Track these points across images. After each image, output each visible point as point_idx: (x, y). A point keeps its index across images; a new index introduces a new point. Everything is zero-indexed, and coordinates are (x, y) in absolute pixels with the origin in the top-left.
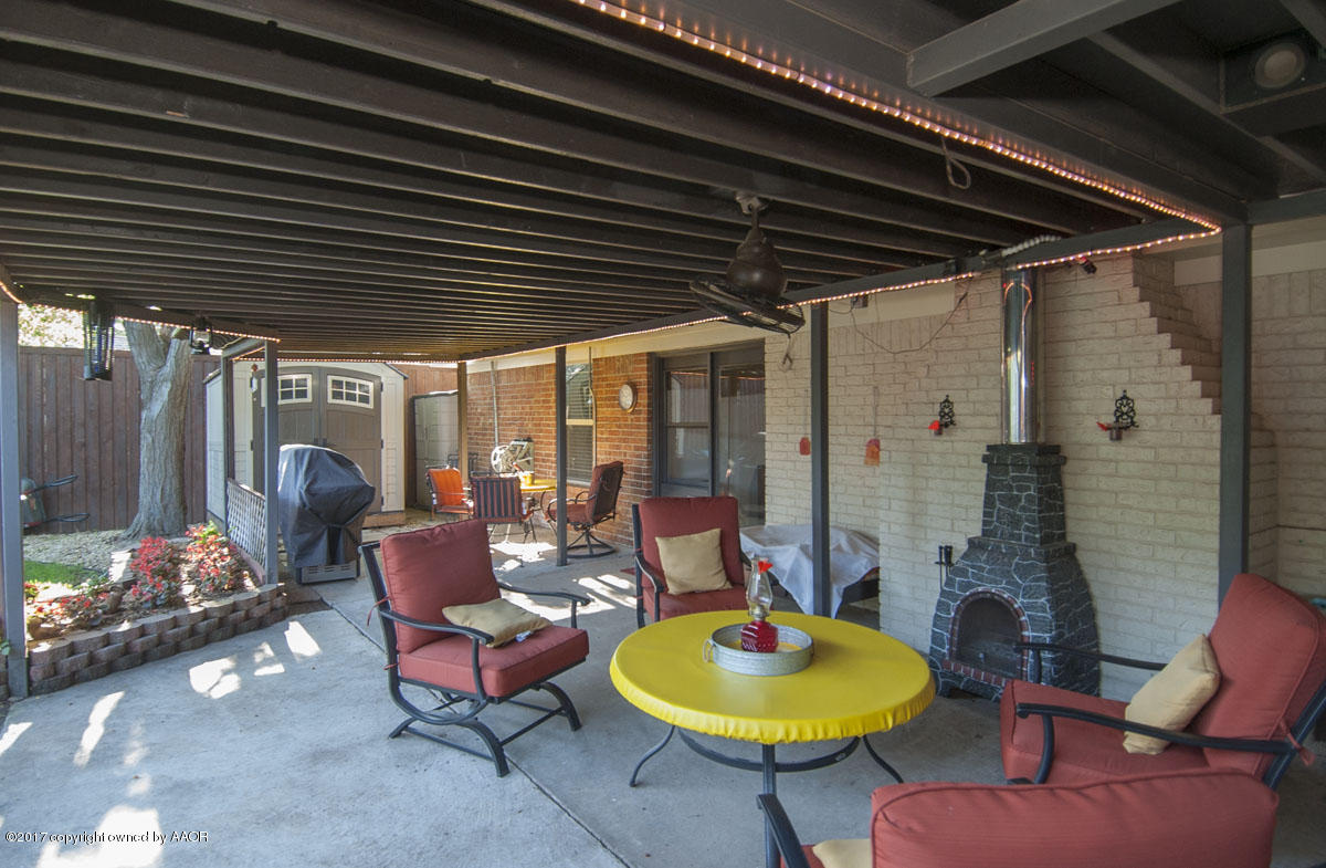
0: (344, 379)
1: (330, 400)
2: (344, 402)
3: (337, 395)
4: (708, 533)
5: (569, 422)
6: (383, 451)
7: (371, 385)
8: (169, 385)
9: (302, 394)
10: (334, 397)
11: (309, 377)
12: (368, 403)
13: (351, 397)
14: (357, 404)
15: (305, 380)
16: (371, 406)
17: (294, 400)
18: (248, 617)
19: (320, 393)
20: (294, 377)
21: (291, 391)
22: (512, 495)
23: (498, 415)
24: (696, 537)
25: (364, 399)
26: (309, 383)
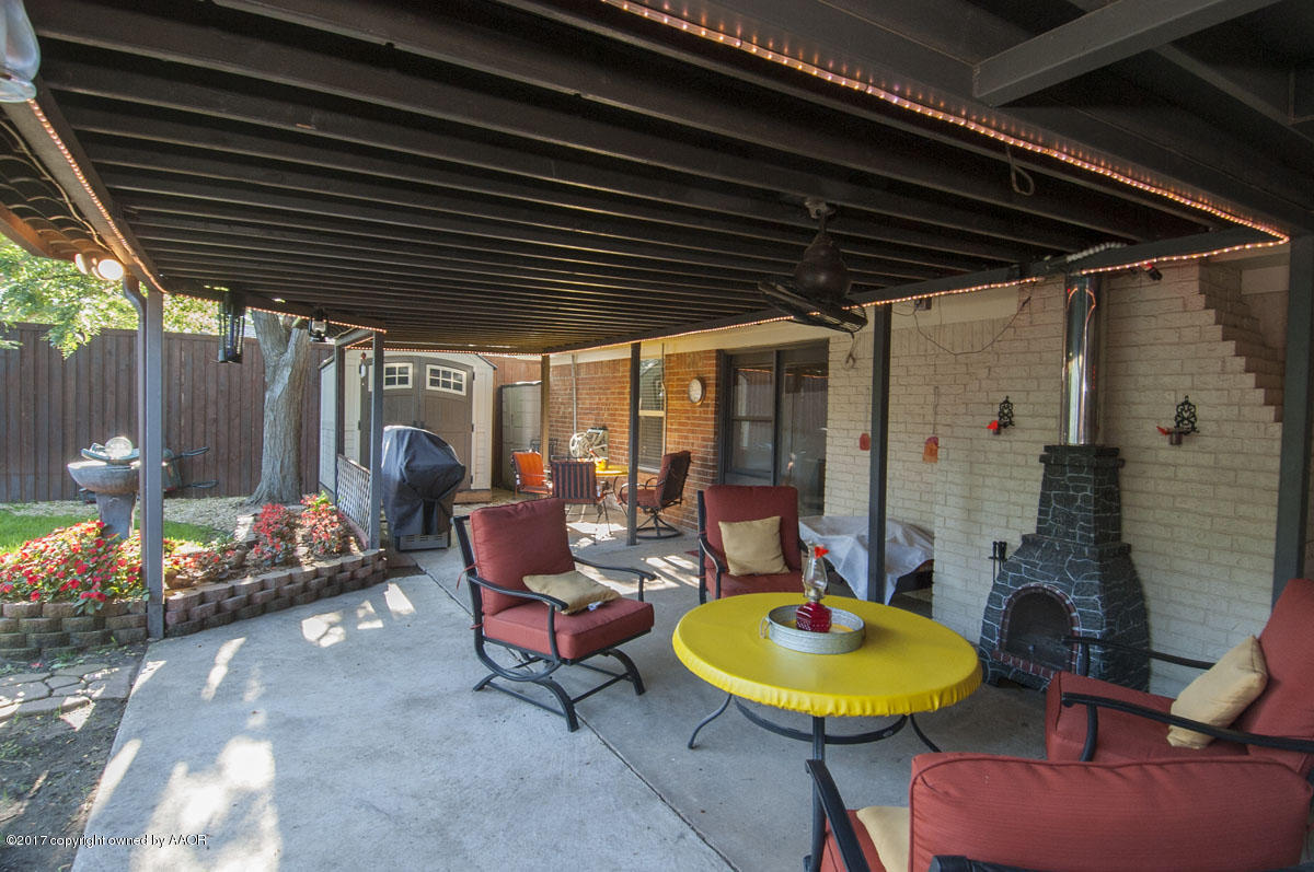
0: (441, 368)
1: (429, 387)
2: (440, 389)
3: (434, 383)
4: (768, 520)
5: (642, 413)
6: (474, 434)
7: (464, 374)
8: (290, 369)
9: (404, 381)
10: (431, 385)
11: (410, 365)
12: (461, 390)
13: (446, 385)
14: (452, 391)
15: (407, 368)
16: (463, 393)
17: (397, 386)
18: (353, 578)
19: (419, 379)
20: (397, 365)
21: (395, 378)
22: (588, 476)
23: (577, 404)
24: (757, 523)
25: (458, 387)
26: (410, 371)
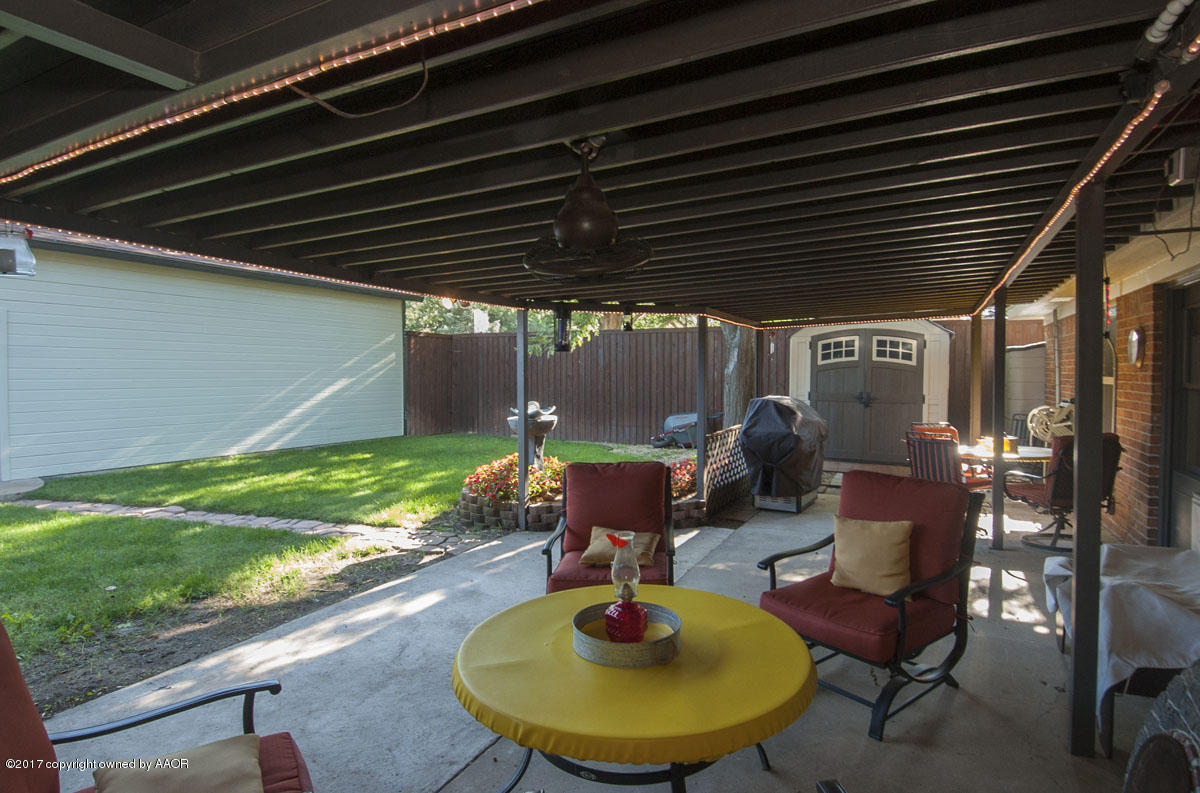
0: (888, 339)
1: (875, 358)
2: (888, 359)
3: (881, 354)
4: (892, 525)
6: (925, 407)
7: (914, 343)
8: (737, 350)
9: (850, 353)
10: (878, 356)
11: (856, 338)
12: (910, 359)
13: (894, 355)
14: (900, 361)
15: (853, 341)
16: (913, 363)
17: (844, 359)
19: (866, 352)
20: (843, 339)
21: (841, 352)
23: (1060, 371)
24: (876, 526)
25: (907, 357)
26: (857, 344)
